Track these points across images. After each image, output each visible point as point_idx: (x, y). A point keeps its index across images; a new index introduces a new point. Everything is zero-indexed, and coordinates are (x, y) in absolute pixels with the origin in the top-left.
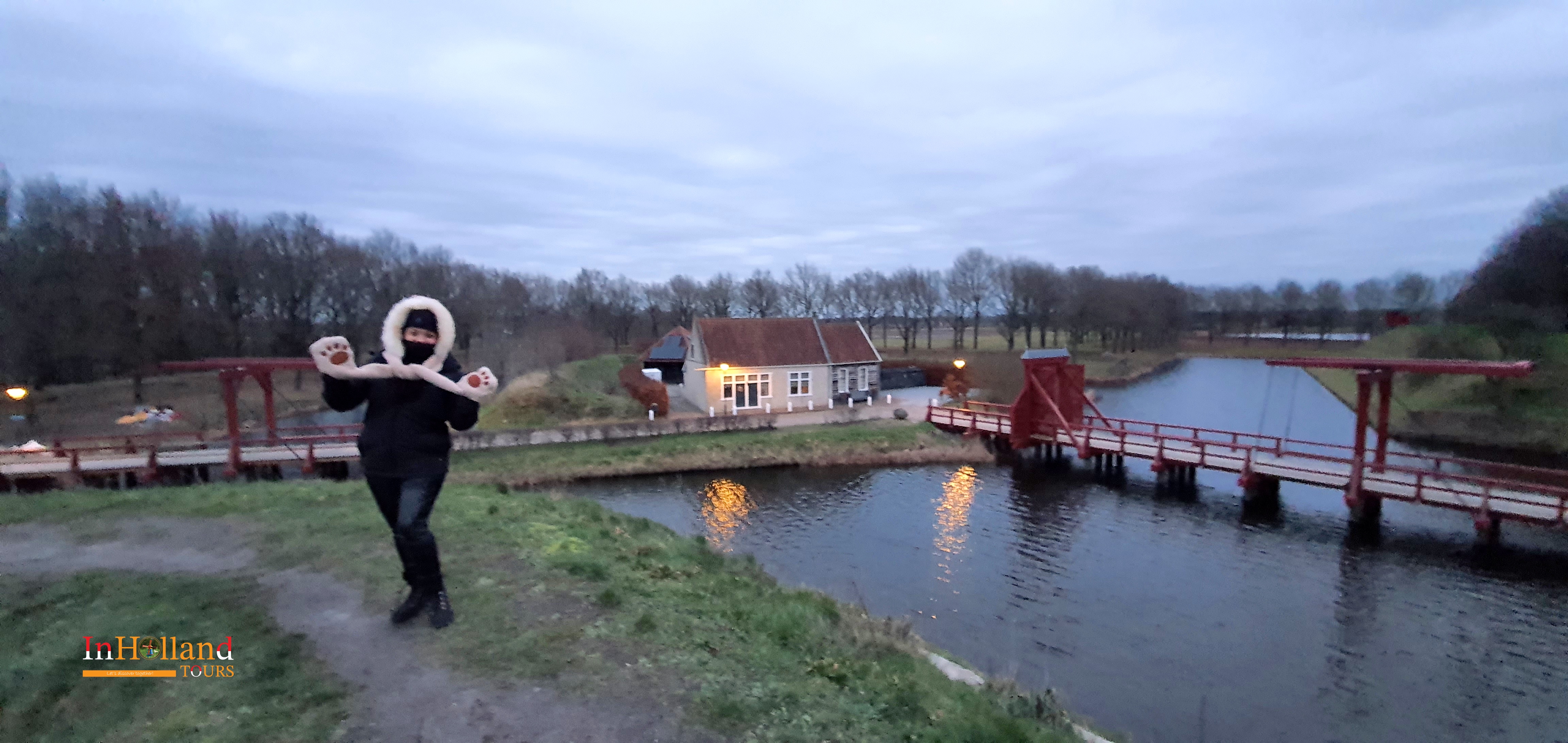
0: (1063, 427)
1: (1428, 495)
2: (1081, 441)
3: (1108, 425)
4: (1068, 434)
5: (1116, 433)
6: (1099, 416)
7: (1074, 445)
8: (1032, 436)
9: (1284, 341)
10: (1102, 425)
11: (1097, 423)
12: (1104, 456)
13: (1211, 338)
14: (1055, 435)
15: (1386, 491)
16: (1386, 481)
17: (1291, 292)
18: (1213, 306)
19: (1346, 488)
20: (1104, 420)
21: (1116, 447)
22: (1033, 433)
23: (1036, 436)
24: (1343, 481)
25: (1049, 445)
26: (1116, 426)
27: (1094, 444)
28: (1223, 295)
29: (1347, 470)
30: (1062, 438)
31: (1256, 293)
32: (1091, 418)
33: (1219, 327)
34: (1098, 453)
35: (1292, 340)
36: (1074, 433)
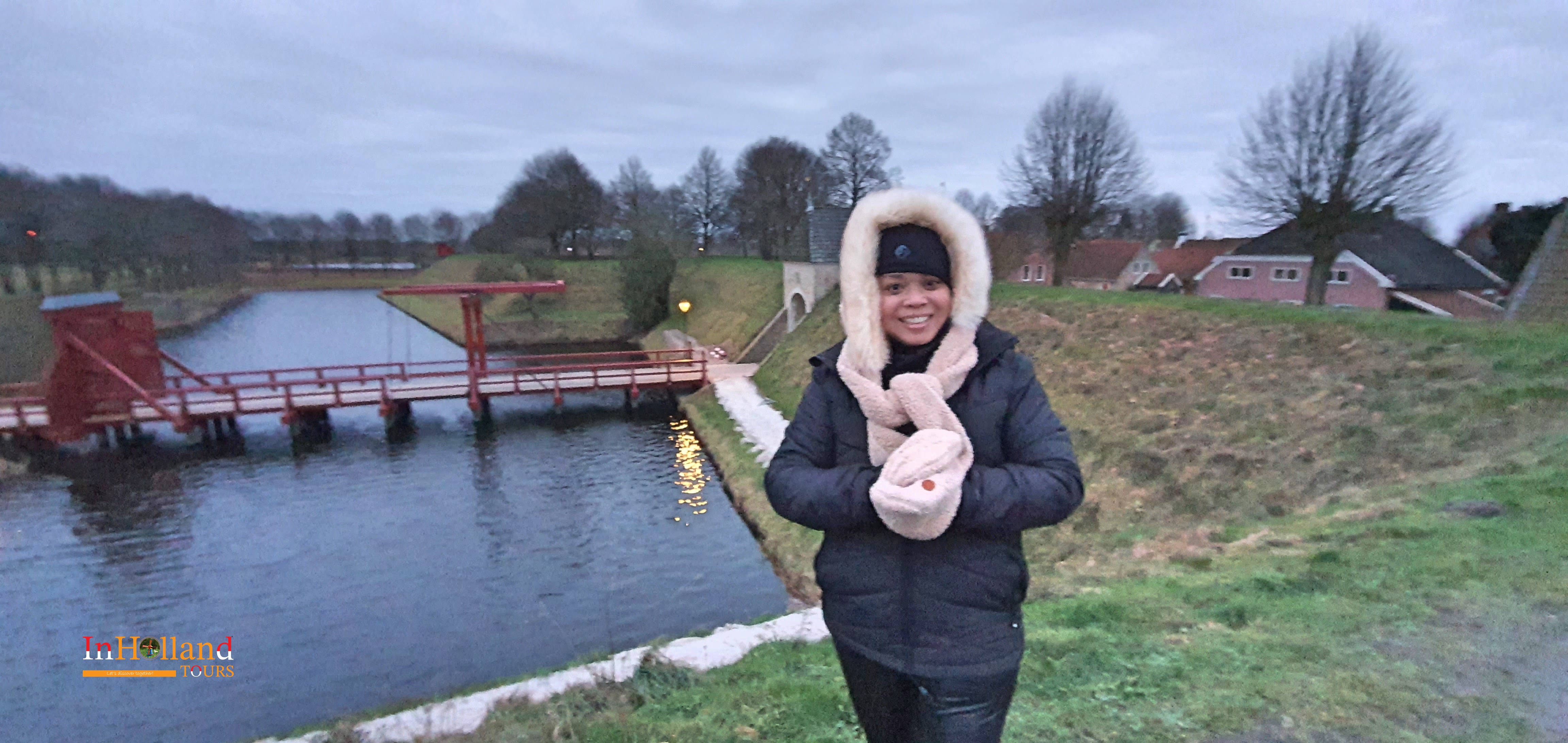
0: (139, 397)
1: (523, 386)
2: (175, 410)
3: (207, 384)
4: (151, 404)
5: (217, 391)
6: (190, 374)
7: (164, 417)
8: (88, 421)
9: (352, 272)
10: (195, 384)
11: (187, 383)
12: (211, 423)
13: (275, 270)
14: (129, 409)
15: (493, 391)
16: (490, 383)
17: (349, 222)
18: (271, 235)
19: (468, 395)
20: (199, 379)
21: (228, 407)
22: (89, 414)
23: (95, 419)
24: (463, 391)
25: (118, 427)
26: (217, 382)
27: (194, 409)
28: (279, 222)
29: (465, 381)
30: (142, 411)
31: (315, 222)
32: (176, 380)
33: (280, 257)
34: (201, 420)
35: (359, 270)
36: (161, 402)
